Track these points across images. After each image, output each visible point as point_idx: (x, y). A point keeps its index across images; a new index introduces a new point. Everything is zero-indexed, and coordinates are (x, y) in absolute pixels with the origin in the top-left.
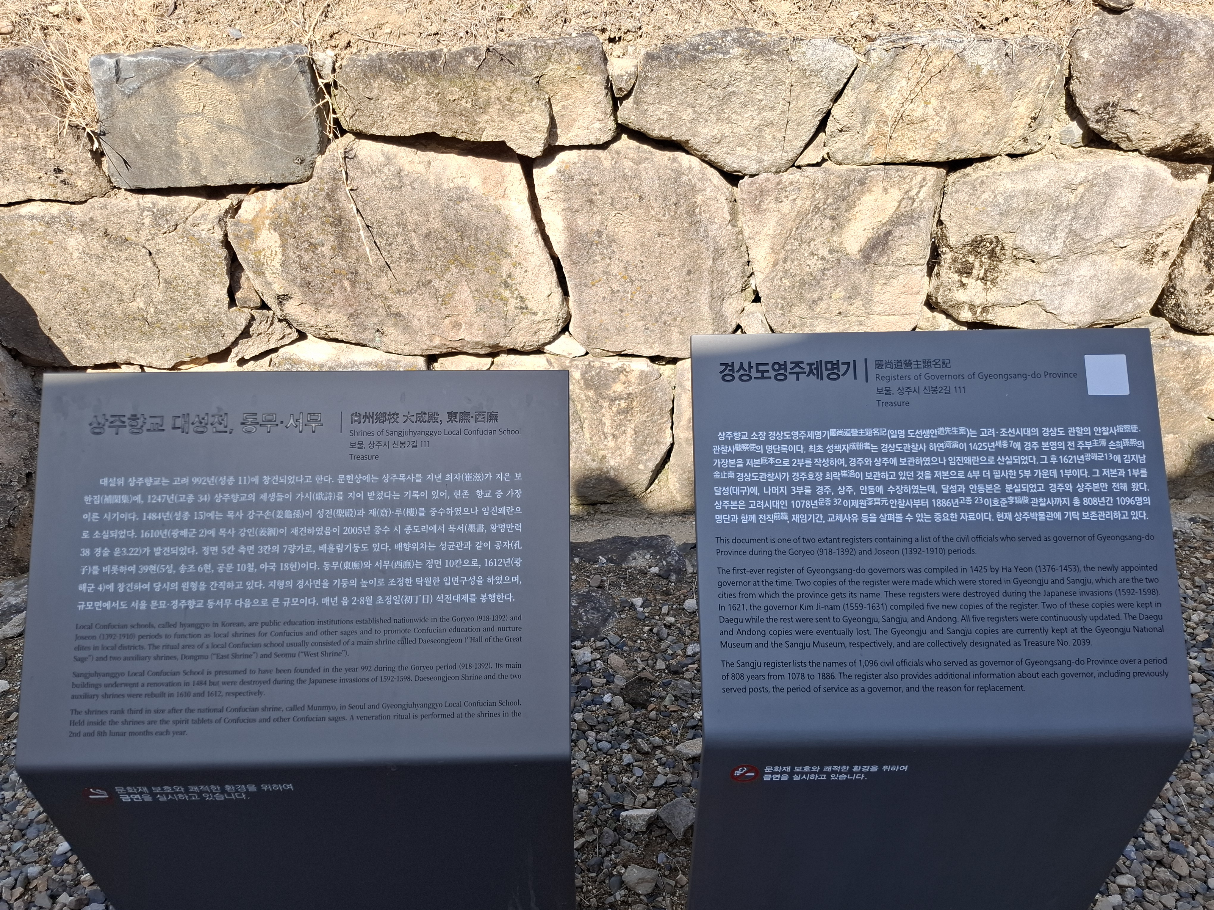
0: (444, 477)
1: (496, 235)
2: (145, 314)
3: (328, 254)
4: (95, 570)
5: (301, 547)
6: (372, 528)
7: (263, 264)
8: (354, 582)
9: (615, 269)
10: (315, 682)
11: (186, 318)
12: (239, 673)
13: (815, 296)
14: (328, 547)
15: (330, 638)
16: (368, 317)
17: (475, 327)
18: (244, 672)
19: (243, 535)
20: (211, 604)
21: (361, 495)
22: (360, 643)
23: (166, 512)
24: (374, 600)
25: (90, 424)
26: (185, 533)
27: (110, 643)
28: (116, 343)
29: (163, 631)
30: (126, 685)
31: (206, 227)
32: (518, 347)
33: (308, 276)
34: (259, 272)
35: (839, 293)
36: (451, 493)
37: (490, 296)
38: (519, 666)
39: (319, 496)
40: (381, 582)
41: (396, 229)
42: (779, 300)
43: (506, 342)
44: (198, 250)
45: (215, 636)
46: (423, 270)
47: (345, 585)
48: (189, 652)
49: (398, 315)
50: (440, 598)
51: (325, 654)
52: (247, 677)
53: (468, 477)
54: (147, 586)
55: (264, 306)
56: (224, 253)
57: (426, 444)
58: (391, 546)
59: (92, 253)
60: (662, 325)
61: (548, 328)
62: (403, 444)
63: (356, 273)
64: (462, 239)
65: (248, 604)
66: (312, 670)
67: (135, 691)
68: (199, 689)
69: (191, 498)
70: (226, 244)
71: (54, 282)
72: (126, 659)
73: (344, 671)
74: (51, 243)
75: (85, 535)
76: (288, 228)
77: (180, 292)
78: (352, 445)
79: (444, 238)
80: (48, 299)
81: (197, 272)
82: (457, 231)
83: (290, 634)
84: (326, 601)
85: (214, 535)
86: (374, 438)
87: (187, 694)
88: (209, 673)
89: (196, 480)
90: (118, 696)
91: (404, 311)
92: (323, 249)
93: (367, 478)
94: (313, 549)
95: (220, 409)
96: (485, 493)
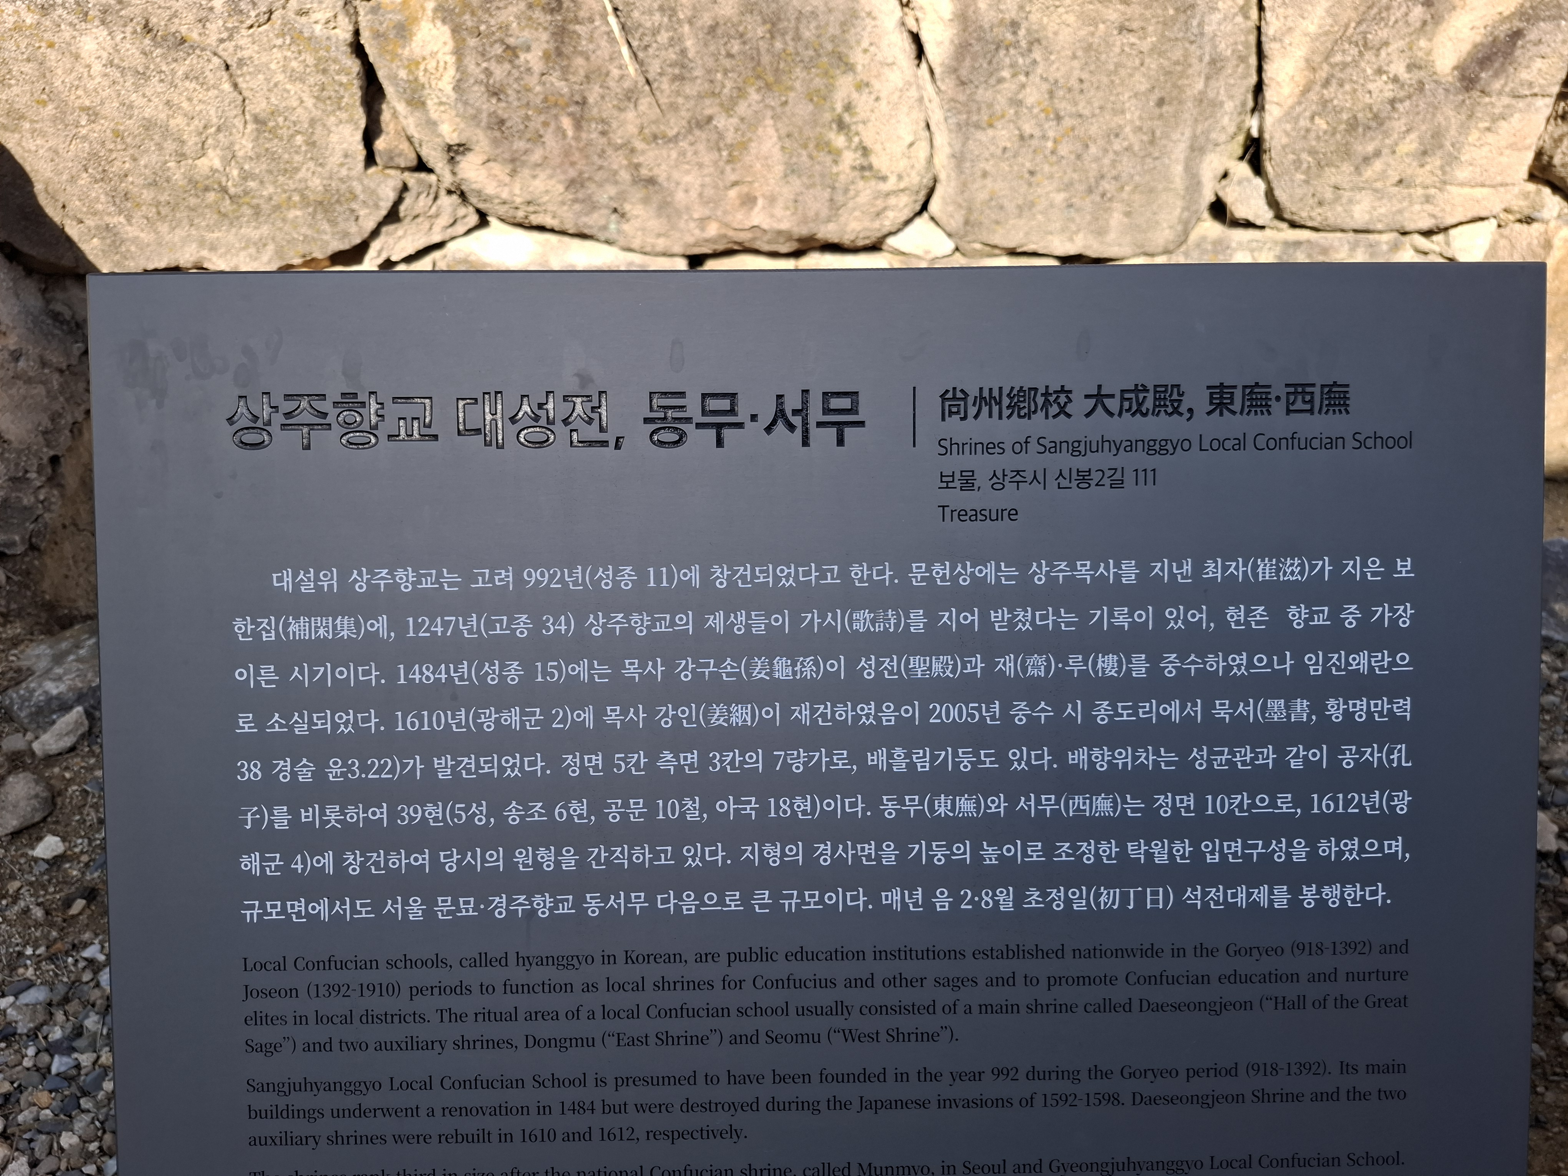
0: (1199, 568)
1: (833, 30)
2: (224, 179)
3: (537, 66)
4: (281, 818)
5: (821, 756)
6: (1006, 708)
7: (423, 86)
8: (963, 851)
9: (1033, 96)
10: (876, 1106)
11: (293, 187)
12: (678, 1081)
13: (1370, 148)
14: (890, 756)
15: (907, 995)
16: (600, 185)
17: (780, 203)
18: (692, 1079)
19: (667, 724)
20: (593, 905)
21: (973, 618)
22: (985, 1008)
23: (457, 663)
24: (1020, 898)
25: (230, 420)
26: (513, 718)
27: (336, 1006)
28: (178, 231)
29: (473, 977)
30: (386, 1112)
31: (321, 16)
32: (846, 239)
33: (501, 109)
34: (416, 102)
35: (1410, 144)
36: (1217, 615)
37: (811, 146)
38: (1399, 1068)
39: (862, 620)
40: (1035, 852)
41: (657, 17)
42: (1305, 156)
43: (829, 232)
44: (311, 61)
45: (610, 987)
46: (700, 96)
47: (939, 858)
48: (544, 1029)
49: (651, 181)
50: (1193, 896)
51: (896, 1035)
52: (700, 1093)
53: (1265, 570)
54: (423, 859)
55: (421, 166)
56: (354, 65)
57: (1147, 476)
58: (1059, 756)
59: (125, 64)
60: (1098, 199)
61: (901, 204)
62: (1083, 478)
63: (583, 103)
64: (773, 37)
65: (689, 905)
66: (866, 1077)
67: (412, 1126)
68: (579, 1123)
69: (523, 625)
70: (358, 50)
71: (63, 121)
72: (381, 1046)
73: (947, 1079)
74: (51, 45)
75: (245, 724)
76: (467, 17)
77: (281, 139)
78: (947, 482)
79: (742, 36)
80: (56, 152)
81: (310, 102)
82: (764, 22)
83: (803, 984)
84: (893, 897)
85: (590, 724)
86: (1007, 462)
87: (548, 1135)
88: (600, 1082)
89: (533, 576)
90: (370, 1140)
91: (661, 173)
92: (529, 56)
93: (989, 571)
94: (851, 760)
95: (584, 379)
96: (1312, 613)
